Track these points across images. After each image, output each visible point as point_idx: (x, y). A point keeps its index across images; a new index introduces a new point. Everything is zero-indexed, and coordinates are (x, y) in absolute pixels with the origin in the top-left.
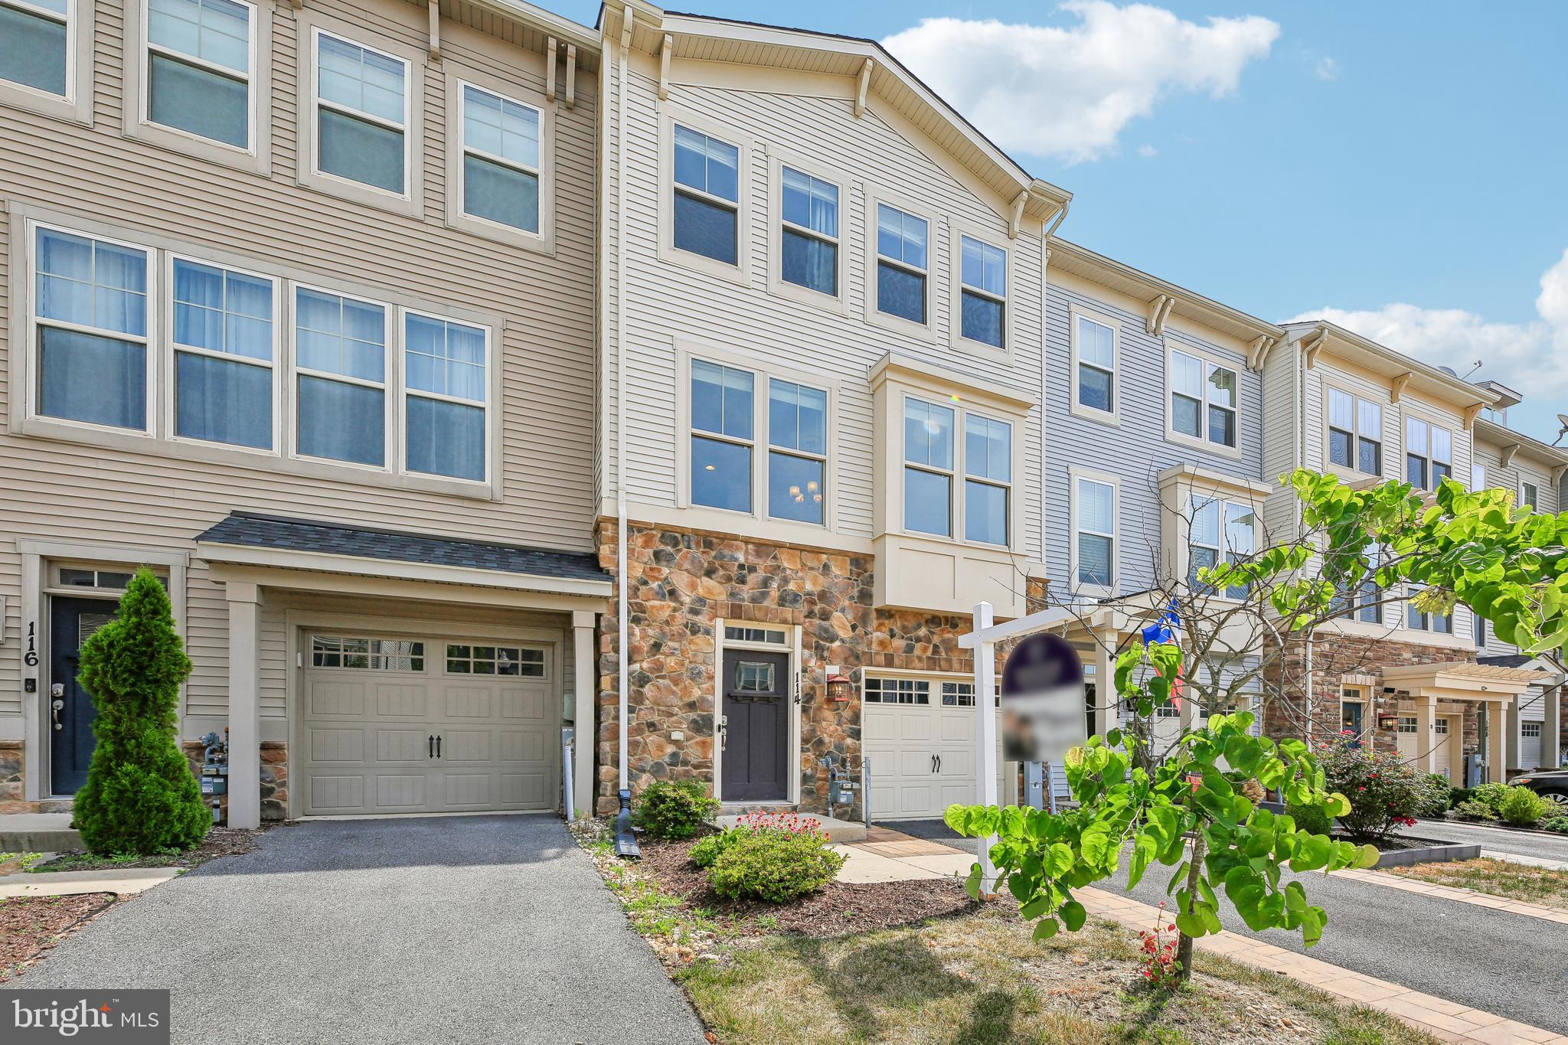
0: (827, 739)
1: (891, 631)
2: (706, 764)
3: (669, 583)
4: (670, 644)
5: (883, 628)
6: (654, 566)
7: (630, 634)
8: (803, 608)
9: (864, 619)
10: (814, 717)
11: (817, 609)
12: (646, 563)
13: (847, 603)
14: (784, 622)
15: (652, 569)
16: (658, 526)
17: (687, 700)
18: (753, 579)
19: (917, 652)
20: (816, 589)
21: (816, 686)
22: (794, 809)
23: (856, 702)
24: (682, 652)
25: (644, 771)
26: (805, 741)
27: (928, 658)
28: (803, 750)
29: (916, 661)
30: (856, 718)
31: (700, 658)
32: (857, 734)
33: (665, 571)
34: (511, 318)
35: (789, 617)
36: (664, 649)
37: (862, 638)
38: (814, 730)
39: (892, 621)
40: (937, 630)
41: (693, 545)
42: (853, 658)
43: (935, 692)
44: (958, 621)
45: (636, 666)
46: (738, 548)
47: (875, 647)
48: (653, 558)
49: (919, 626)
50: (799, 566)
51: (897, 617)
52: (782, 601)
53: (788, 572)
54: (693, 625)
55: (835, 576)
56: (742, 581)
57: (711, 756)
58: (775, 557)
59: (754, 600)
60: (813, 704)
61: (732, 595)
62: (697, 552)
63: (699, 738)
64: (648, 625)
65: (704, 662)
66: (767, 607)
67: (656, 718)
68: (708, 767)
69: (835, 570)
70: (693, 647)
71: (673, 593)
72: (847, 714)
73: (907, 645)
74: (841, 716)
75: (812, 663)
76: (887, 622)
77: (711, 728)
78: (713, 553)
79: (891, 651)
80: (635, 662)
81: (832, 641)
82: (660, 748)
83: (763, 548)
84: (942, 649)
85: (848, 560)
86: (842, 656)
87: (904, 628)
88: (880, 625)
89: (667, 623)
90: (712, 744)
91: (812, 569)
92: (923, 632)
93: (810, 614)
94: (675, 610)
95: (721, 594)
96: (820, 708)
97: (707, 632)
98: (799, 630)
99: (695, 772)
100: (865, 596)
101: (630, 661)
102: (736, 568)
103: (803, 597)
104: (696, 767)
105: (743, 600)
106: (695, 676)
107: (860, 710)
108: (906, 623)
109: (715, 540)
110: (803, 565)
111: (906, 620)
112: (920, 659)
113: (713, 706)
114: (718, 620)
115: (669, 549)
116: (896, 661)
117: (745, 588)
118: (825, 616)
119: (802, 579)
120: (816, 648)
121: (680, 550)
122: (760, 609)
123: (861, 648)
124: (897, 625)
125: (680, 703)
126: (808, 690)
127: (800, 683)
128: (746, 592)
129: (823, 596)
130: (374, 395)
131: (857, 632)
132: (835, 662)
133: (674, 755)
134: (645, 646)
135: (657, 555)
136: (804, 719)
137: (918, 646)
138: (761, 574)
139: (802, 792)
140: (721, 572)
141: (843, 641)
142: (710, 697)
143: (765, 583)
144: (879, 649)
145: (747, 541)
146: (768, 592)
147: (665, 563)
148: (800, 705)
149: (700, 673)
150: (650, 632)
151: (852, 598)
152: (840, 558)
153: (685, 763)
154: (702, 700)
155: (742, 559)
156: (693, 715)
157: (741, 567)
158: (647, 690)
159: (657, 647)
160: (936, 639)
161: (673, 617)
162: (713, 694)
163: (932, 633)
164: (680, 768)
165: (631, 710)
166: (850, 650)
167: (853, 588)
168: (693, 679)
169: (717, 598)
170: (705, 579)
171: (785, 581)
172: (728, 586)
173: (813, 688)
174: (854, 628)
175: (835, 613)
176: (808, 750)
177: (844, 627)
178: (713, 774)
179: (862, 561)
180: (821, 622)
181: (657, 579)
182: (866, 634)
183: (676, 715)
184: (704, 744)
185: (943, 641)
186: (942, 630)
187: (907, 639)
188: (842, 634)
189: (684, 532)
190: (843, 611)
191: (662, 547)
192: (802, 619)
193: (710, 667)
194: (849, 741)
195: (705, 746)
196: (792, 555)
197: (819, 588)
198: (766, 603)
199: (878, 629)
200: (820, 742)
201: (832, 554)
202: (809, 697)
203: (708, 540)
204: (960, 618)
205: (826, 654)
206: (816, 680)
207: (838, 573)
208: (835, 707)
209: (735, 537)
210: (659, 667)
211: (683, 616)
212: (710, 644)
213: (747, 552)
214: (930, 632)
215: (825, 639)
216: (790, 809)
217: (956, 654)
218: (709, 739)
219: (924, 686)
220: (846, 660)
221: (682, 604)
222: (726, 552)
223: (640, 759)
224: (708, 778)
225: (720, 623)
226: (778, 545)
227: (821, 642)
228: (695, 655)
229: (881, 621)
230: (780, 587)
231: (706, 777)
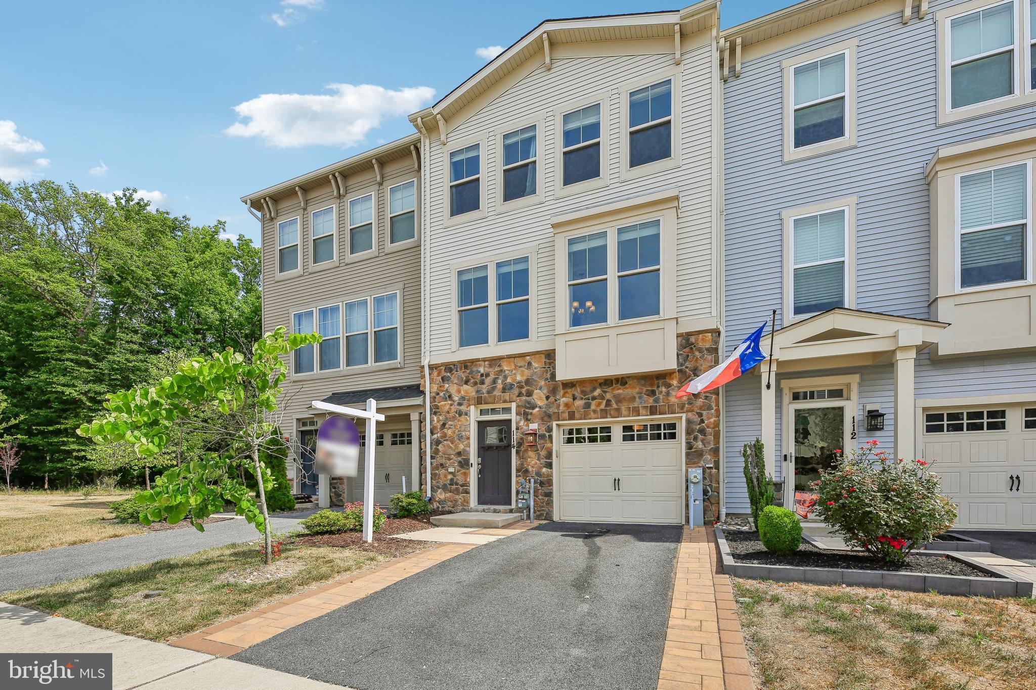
0: (530, 469)
1: (574, 395)
2: (466, 485)
3: (448, 392)
4: (449, 423)
5: (567, 395)
6: (442, 384)
7: (432, 421)
8: (516, 392)
9: (553, 391)
10: (523, 456)
11: (524, 391)
12: (438, 384)
13: (542, 383)
14: (505, 401)
15: (440, 387)
16: (442, 364)
17: (457, 451)
18: (488, 381)
19: (593, 407)
21: (524, 437)
22: (511, 511)
23: (549, 445)
24: (455, 426)
25: (439, 488)
26: (518, 471)
27: (602, 410)
28: (517, 476)
29: (592, 413)
30: (549, 455)
31: (463, 429)
32: (550, 466)
33: (447, 386)
34: (406, 282)
35: (508, 398)
36: (447, 426)
37: (553, 403)
38: (522, 464)
39: (573, 389)
40: (609, 389)
41: (459, 370)
42: (547, 417)
43: (617, 433)
45: (435, 436)
46: (480, 365)
47: (562, 408)
48: (441, 380)
49: (595, 389)
50: (513, 367)
51: (577, 385)
52: (504, 390)
53: (507, 372)
54: (460, 411)
55: (535, 368)
56: (482, 383)
57: (468, 480)
58: (499, 366)
59: (488, 392)
60: (522, 449)
61: (478, 392)
62: (461, 372)
63: (463, 471)
64: (440, 415)
65: (465, 430)
66: (495, 395)
67: (443, 461)
68: (467, 486)
69: (535, 365)
70: (460, 423)
71: (450, 396)
72: (543, 453)
73: (585, 403)
74: (540, 454)
75: (522, 423)
76: (569, 390)
77: (468, 465)
78: (468, 371)
79: (573, 409)
80: (435, 434)
81: (533, 408)
82: (445, 476)
83: (493, 362)
84: (613, 402)
85: (543, 356)
86: (539, 417)
87: (583, 392)
88: (565, 393)
89: (448, 412)
90: (469, 474)
91: (521, 367)
92: (597, 392)
93: (520, 395)
94: (451, 405)
95: (472, 392)
96: (526, 451)
97: (466, 414)
98: (514, 405)
99: (461, 489)
100: (553, 376)
101: (432, 433)
102: (479, 376)
103: (516, 385)
104: (462, 486)
105: (483, 393)
106: (460, 438)
107: (552, 450)
108: (584, 389)
109: (469, 364)
110: (516, 366)
111: (584, 387)
112: (595, 411)
113: (469, 453)
114: (471, 407)
115: (449, 374)
116: (577, 415)
117: (484, 386)
118: (529, 394)
119: (515, 374)
120: (524, 414)
121: (453, 374)
122: (491, 397)
123: (553, 410)
124: (577, 392)
125: (454, 453)
126: (519, 440)
127: (515, 436)
128: (484, 388)
129: (528, 382)
130: (365, 335)
131: (549, 400)
132: (534, 421)
133: (452, 480)
134: (439, 425)
135: (442, 378)
136: (518, 458)
137: (594, 403)
138: (492, 376)
140: (472, 380)
141: (540, 407)
142: (467, 449)
143: (494, 381)
144: (565, 408)
145: (484, 360)
146: (496, 386)
147: (447, 382)
148: (515, 449)
149: (462, 436)
150: (441, 418)
151: (547, 379)
152: (538, 356)
153: (457, 484)
154: (464, 450)
155: (482, 370)
156: (460, 459)
157: (482, 375)
158: (440, 447)
159: (444, 425)
160: (608, 396)
161: (450, 409)
162: (469, 447)
163: (605, 392)
164: (454, 487)
165: (432, 457)
166: (545, 412)
167: (547, 373)
168: (459, 440)
169: (470, 395)
170: (465, 386)
171: (506, 377)
172: (476, 387)
173: (522, 439)
174: (547, 398)
175: (535, 391)
176: (520, 476)
177: (540, 399)
178: (469, 490)
179: (549, 355)
180: (527, 398)
181: (443, 391)
182: (556, 400)
183: (452, 459)
184: (465, 474)
185: (614, 396)
186: (613, 389)
187: (585, 399)
188: (539, 403)
189: (454, 364)
190: (540, 388)
191: (445, 374)
192: (514, 398)
193: (467, 433)
194: (544, 470)
195: (466, 475)
196: (510, 362)
197: (525, 378)
198: (495, 393)
199: (563, 396)
200: (527, 471)
201: (533, 355)
202: (520, 444)
203: (466, 365)
204: (628, 377)
205: (529, 417)
206: (524, 434)
207: (537, 366)
208: (536, 449)
209: (478, 360)
210: (444, 436)
211: (454, 409)
212: (467, 420)
213: (485, 367)
214: (603, 391)
215: (529, 408)
216: (508, 511)
217: (625, 404)
218: (467, 471)
219: (608, 429)
220: (542, 419)
221: (454, 401)
222: (475, 369)
223: (437, 482)
224: (467, 492)
225: (472, 408)
226: (501, 358)
227: (527, 410)
228: (460, 427)
229: (565, 391)
230: (503, 381)
231: (466, 491)
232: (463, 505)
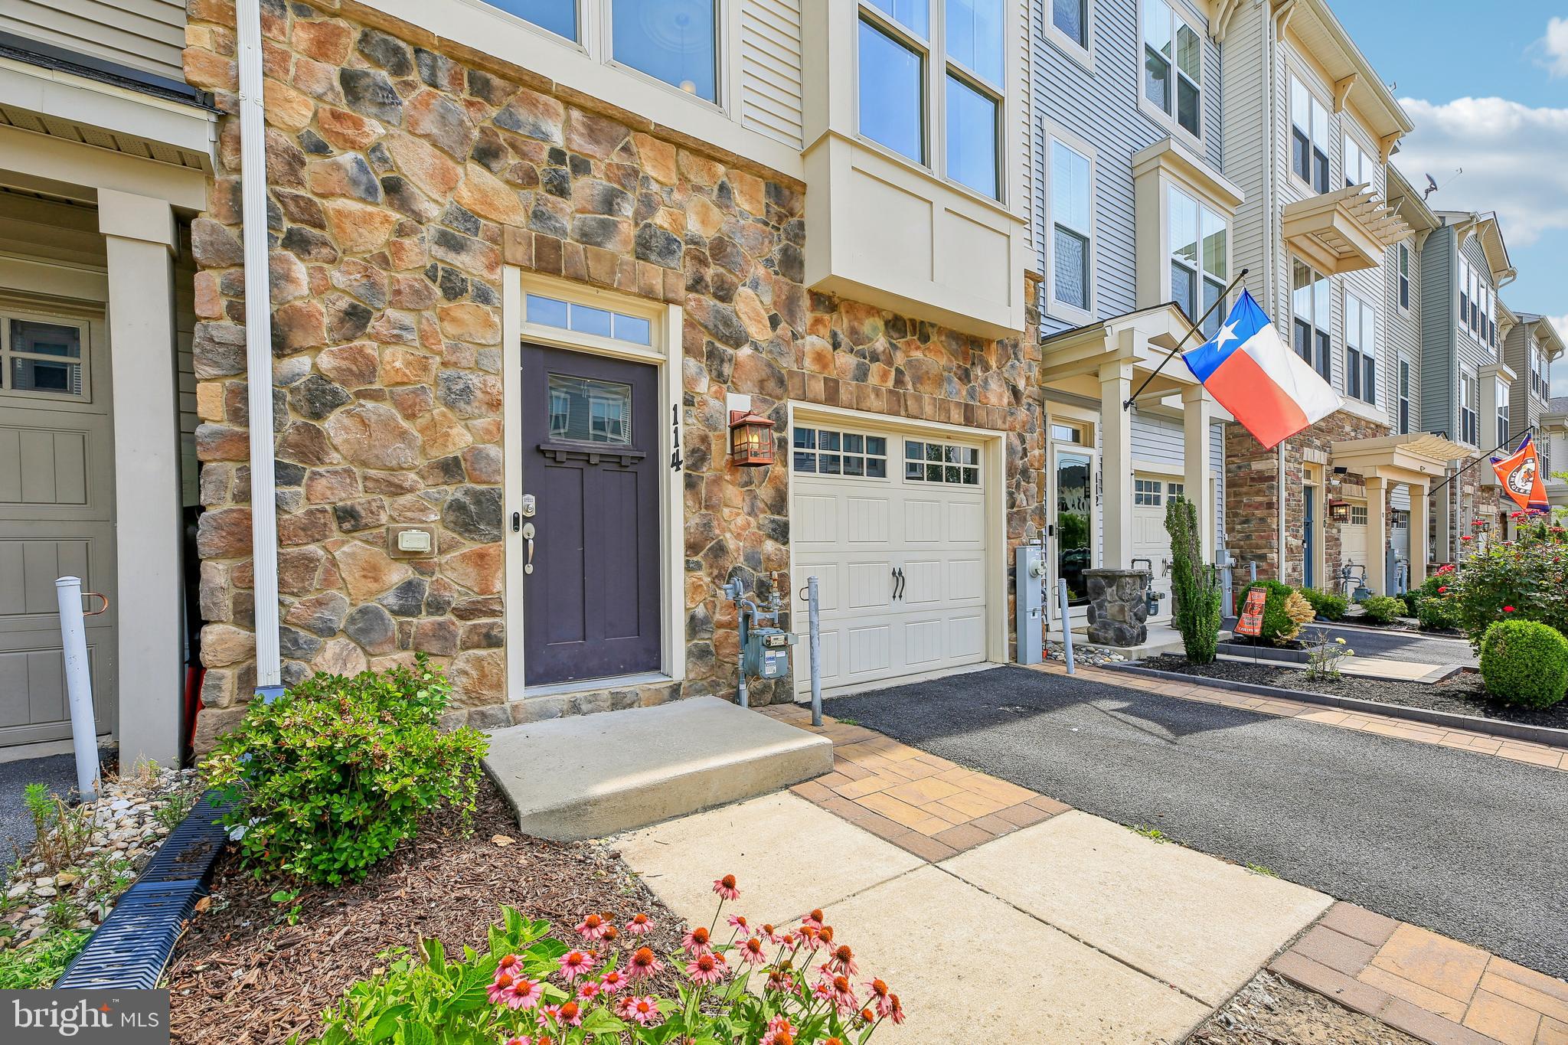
0: (731, 543)
1: (834, 335)
2: (487, 607)
3: (383, 160)
4: (391, 313)
5: (822, 330)
6: (345, 109)
7: (278, 279)
8: (682, 270)
9: (790, 305)
10: (709, 498)
11: (710, 273)
12: (319, 98)
13: (761, 271)
14: (650, 292)
15: (337, 116)
16: (350, 13)
17: (438, 454)
18: (582, 189)
19: (873, 379)
20: (708, 234)
21: (711, 434)
22: (677, 691)
23: (779, 469)
24: (424, 337)
25: (331, 632)
26: (692, 547)
27: (890, 391)
28: (688, 568)
29: (873, 396)
30: (780, 503)
31: (467, 356)
32: (781, 533)
33: (374, 129)
35: (657, 284)
36: (374, 325)
37: (788, 344)
38: (707, 526)
39: (835, 316)
40: (900, 343)
41: (444, 81)
42: (774, 382)
43: (895, 457)
44: (930, 330)
45: (301, 364)
46: (548, 111)
47: (808, 362)
48: (338, 88)
50: (674, 179)
51: (843, 310)
52: (644, 248)
53: (654, 187)
54: (449, 274)
55: (741, 214)
56: (561, 190)
57: (498, 586)
58: (626, 149)
59: (586, 237)
60: (707, 472)
61: (538, 216)
62: (456, 100)
63: (470, 546)
64: (333, 261)
65: (477, 367)
66: (614, 256)
67: (357, 498)
68: (493, 613)
69: (741, 201)
70: (450, 328)
71: (394, 188)
72: (765, 493)
73: (859, 366)
74: (755, 497)
75: (704, 385)
76: (826, 317)
77: (499, 523)
78: (494, 112)
79: (834, 375)
80: (297, 351)
81: (738, 345)
82: (372, 572)
83: (604, 123)
84: (907, 378)
85: (762, 185)
86: (756, 376)
87: (853, 334)
88: (817, 321)
89: (384, 261)
90: (501, 559)
91: (698, 189)
92: (881, 344)
93: (696, 285)
94: (401, 231)
95: (514, 210)
96: (717, 481)
97: (483, 297)
98: (676, 314)
99: (461, 628)
100: (791, 263)
101: (281, 346)
102: (545, 155)
103: (684, 247)
104: (463, 614)
105: (565, 233)
106: (457, 397)
107: (786, 485)
108: (855, 324)
109: (496, 81)
110: (683, 178)
111: (856, 320)
112: (876, 393)
113: (500, 471)
114: (509, 272)
115: (383, 76)
116: (844, 395)
117: (567, 206)
118: (724, 293)
119: (681, 207)
120: (709, 357)
121: (411, 88)
122: (598, 258)
123: (787, 363)
124: (841, 325)
125: (421, 462)
126: (696, 443)
127: (680, 426)
128: (568, 215)
129: (720, 249)
131: (779, 331)
132: (744, 387)
133: (409, 588)
134: (326, 313)
135: (349, 82)
136: (690, 503)
137: (875, 368)
138: (599, 181)
139: (690, 654)
140: (512, 160)
141: (756, 347)
142: (493, 450)
143: (609, 202)
144: (816, 368)
145: (569, 99)
146: (615, 224)
147: (374, 110)
148: (681, 473)
149: (467, 391)
150: (337, 277)
152: (748, 177)
153: (437, 606)
154: (475, 455)
155: (558, 140)
156: (453, 492)
157: (557, 155)
158: (333, 424)
159: (356, 318)
160: (900, 360)
161: (398, 249)
162: (501, 443)
163: (894, 347)
164: (424, 620)
165: (284, 475)
166: (769, 366)
167: (771, 243)
168: (451, 405)
169: (502, 218)
170: (474, 168)
171: (648, 205)
172: (530, 195)
173: (704, 439)
174: (774, 322)
175: (741, 289)
176: (699, 566)
177: (757, 321)
178: (503, 629)
179: (787, 192)
180: (720, 304)
181: (353, 145)
182: (795, 336)
183: (411, 490)
184: (481, 559)
185: (910, 363)
186: (908, 344)
187: (858, 354)
188: (754, 332)
189: (420, 44)
190: (755, 286)
191: (363, 67)
192: (682, 293)
193: (491, 380)
194: (770, 546)
195: (485, 564)
196: (661, 152)
197: (712, 233)
198: (610, 246)
199: (812, 331)
200: (720, 550)
201: (735, 166)
202: (699, 456)
203: (479, 77)
204: (933, 325)
205: (727, 369)
206: (709, 422)
207: (746, 207)
208: (745, 478)
209: (542, 85)
210: (367, 370)
211: (420, 250)
212: (490, 325)
213: (568, 124)
214: (891, 344)
215: (725, 339)
217: (927, 388)
218: (492, 549)
219: (879, 445)
220: (761, 384)
221: (419, 219)
222: (523, 114)
223: (319, 603)
224: (493, 640)
225: (511, 277)
226: (633, 124)
227: (718, 345)
228: (455, 349)
229: (818, 314)
230: (638, 216)
231: (488, 636)
232: (472, 696)
